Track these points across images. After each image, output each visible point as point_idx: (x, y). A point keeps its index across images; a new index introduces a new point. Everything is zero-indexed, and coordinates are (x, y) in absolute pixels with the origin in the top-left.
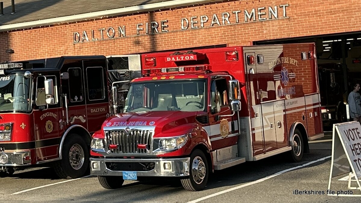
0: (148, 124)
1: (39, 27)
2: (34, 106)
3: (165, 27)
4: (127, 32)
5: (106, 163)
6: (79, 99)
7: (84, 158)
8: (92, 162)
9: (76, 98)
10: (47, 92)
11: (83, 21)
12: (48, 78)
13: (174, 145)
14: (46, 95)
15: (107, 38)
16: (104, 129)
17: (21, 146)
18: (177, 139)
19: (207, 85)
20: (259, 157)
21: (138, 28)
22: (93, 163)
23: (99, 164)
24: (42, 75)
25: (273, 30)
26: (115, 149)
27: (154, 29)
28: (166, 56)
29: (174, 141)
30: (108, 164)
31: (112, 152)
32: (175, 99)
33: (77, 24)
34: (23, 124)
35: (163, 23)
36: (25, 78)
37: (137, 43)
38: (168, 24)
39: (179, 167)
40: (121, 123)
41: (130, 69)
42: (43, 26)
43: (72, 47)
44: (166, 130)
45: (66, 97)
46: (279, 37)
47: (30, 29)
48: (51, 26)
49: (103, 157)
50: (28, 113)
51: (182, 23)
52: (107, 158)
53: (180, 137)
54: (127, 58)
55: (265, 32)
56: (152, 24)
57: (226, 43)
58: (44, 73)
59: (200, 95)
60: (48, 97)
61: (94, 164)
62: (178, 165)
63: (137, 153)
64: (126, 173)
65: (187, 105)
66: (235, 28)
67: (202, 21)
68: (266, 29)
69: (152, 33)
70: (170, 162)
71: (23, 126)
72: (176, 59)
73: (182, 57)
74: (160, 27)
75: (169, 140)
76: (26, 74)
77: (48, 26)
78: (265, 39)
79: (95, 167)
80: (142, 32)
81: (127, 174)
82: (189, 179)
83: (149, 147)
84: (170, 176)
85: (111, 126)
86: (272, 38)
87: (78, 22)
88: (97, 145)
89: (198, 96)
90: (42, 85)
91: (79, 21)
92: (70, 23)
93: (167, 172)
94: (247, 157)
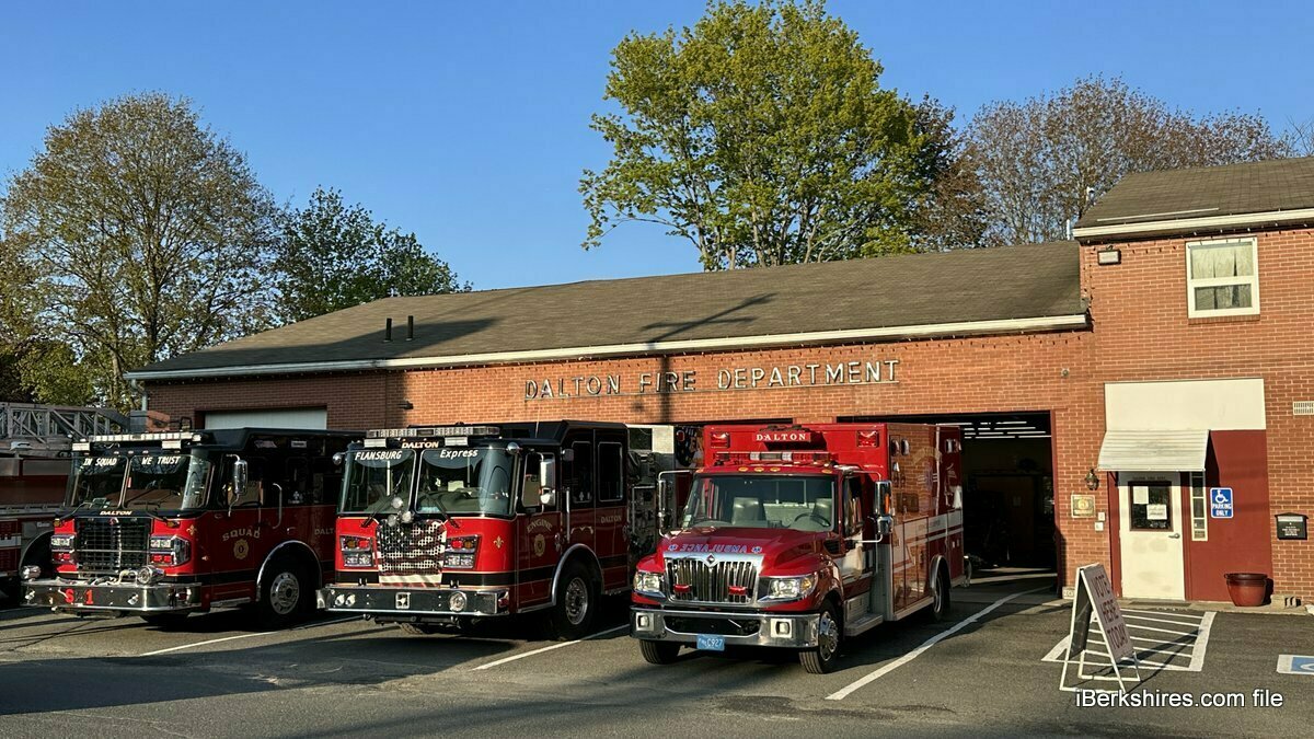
0: (749, 551)
1: (464, 367)
2: (520, 507)
3: (691, 382)
4: (623, 387)
5: (665, 618)
6: (585, 498)
7: (586, 606)
8: (638, 614)
9: (582, 496)
10: (543, 483)
11: (545, 363)
12: (546, 457)
13: (795, 590)
14: (541, 488)
15: (587, 395)
16: (664, 556)
17: (489, 580)
18: (802, 581)
19: (836, 487)
20: (900, 615)
21: (642, 382)
22: (640, 617)
23: (652, 619)
24: (536, 450)
25: (871, 401)
26: (682, 594)
27: (671, 384)
28: (755, 432)
29: (794, 583)
30: (670, 621)
31: (678, 598)
32: (763, 508)
33: (535, 366)
34: (499, 539)
35: (687, 376)
36: (507, 454)
37: (639, 407)
38: (695, 378)
39: (800, 628)
40: (698, 547)
41: (654, 451)
42: (472, 366)
43: (521, 406)
44: (784, 561)
45: (568, 493)
46: (880, 412)
47: (448, 368)
48: (487, 366)
49: (659, 607)
50: (508, 518)
51: (720, 378)
52: (666, 608)
53: (805, 577)
54: (650, 431)
55: (858, 402)
56: (666, 377)
57: (793, 415)
58: (539, 448)
59: (808, 502)
60: (546, 492)
61: (642, 619)
62: (802, 626)
63: (726, 603)
64: (702, 638)
65: (796, 520)
66: (808, 392)
67: (754, 378)
68: (860, 398)
69: (665, 392)
70: (789, 621)
71: (499, 542)
72: (772, 437)
73: (784, 436)
74: (681, 381)
75: (786, 581)
76: (510, 448)
77: (482, 366)
78: (858, 414)
79: (642, 624)
80: (650, 388)
81: (706, 640)
82: (815, 653)
83: (751, 595)
84: (787, 646)
85: (678, 550)
86: (868, 413)
87: (537, 363)
88: (647, 583)
89: (805, 505)
90: (536, 470)
91: (540, 362)
92: (522, 364)
93: (782, 639)
94: (885, 614)
